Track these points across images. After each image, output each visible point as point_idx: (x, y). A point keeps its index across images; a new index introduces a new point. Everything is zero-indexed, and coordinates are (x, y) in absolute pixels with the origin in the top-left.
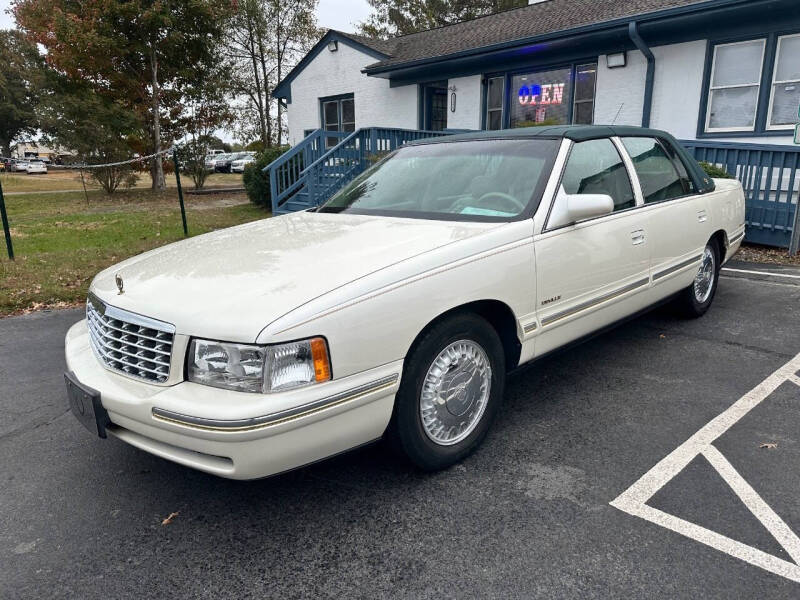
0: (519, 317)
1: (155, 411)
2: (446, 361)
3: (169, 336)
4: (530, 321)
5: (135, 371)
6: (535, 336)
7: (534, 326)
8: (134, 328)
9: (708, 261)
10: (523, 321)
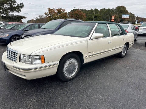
0: (83, 55)
1: (13, 66)
2: (69, 62)
3: (17, 54)
4: (86, 56)
5: (12, 60)
6: (87, 58)
7: (87, 57)
8: (12, 52)
9: (125, 47)
10: (84, 56)
